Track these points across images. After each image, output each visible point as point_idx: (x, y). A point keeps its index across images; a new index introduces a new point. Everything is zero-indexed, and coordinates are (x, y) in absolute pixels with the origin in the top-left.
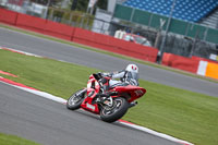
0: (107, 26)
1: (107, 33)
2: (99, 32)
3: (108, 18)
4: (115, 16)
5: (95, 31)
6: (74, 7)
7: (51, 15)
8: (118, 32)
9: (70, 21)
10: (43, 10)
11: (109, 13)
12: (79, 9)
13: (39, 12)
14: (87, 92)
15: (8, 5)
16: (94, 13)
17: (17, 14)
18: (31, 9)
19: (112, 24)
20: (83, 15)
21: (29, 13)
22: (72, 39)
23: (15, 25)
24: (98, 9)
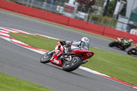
0: (125, 26)
1: (125, 31)
2: (120, 30)
3: (126, 21)
4: (130, 20)
5: (117, 29)
6: (104, 14)
7: (90, 19)
8: (132, 30)
9: (102, 23)
10: (85, 16)
11: (127, 18)
12: (108, 16)
13: (83, 17)
14: (55, 52)
15: (64, 13)
16: (117, 18)
17: (69, 18)
18: (78, 15)
19: (128, 25)
20: (110, 19)
21: (77, 17)
22: (103, 34)
23: (67, 25)
24: (120, 16)
